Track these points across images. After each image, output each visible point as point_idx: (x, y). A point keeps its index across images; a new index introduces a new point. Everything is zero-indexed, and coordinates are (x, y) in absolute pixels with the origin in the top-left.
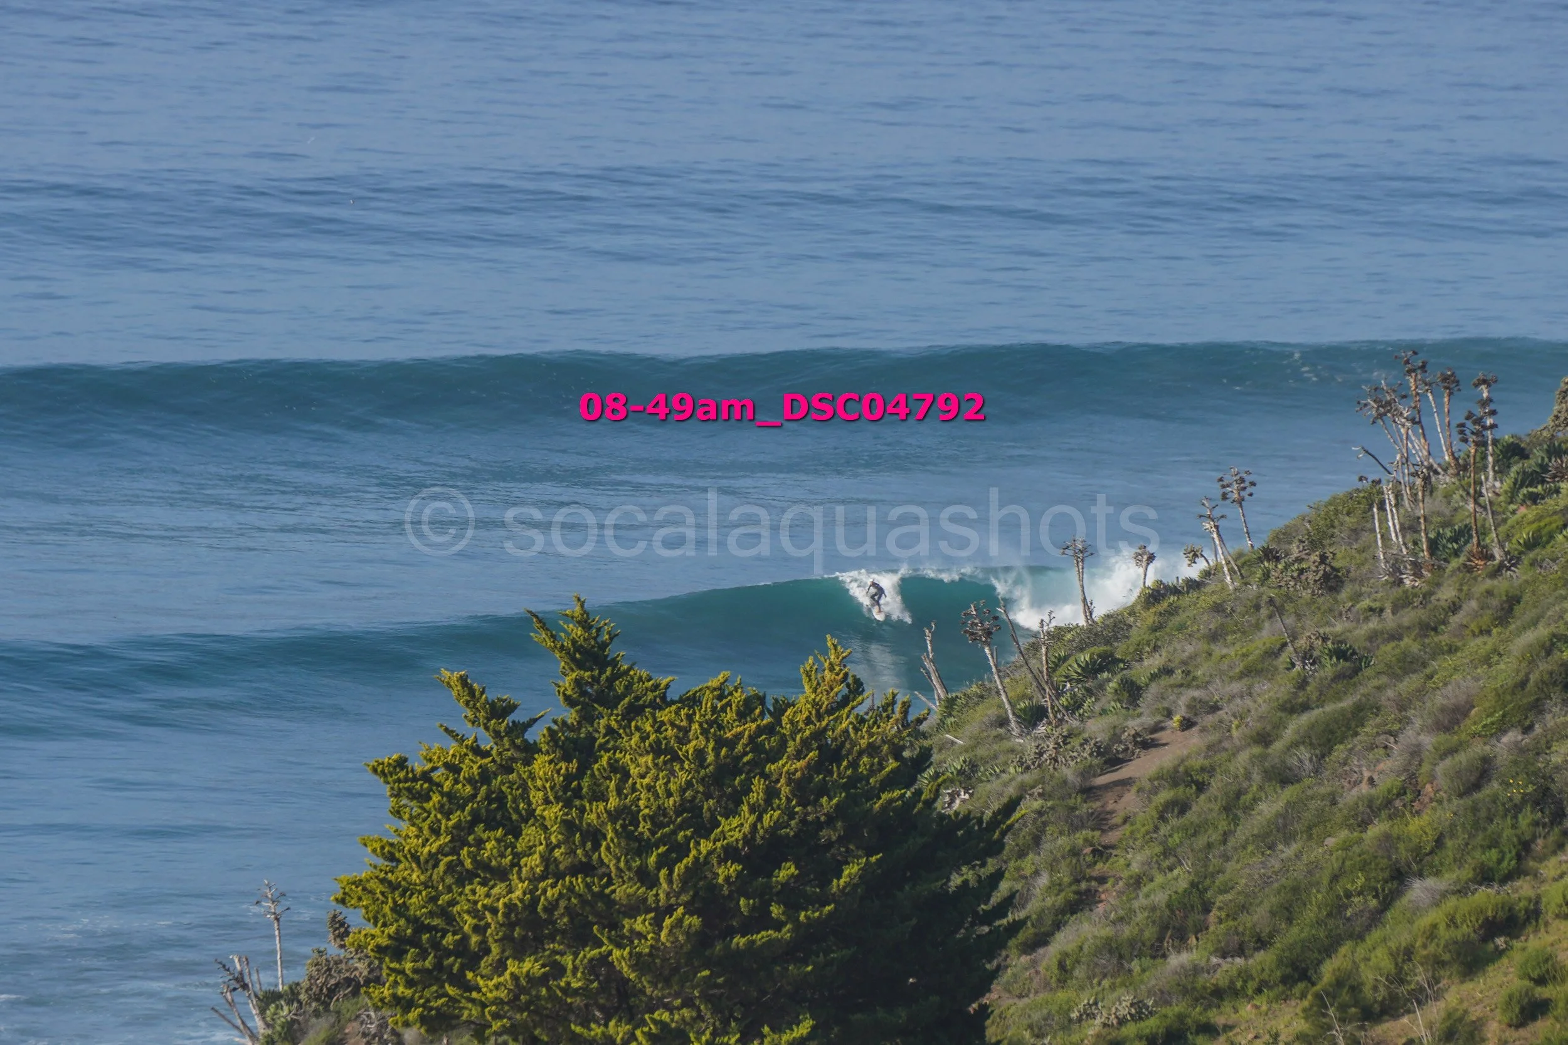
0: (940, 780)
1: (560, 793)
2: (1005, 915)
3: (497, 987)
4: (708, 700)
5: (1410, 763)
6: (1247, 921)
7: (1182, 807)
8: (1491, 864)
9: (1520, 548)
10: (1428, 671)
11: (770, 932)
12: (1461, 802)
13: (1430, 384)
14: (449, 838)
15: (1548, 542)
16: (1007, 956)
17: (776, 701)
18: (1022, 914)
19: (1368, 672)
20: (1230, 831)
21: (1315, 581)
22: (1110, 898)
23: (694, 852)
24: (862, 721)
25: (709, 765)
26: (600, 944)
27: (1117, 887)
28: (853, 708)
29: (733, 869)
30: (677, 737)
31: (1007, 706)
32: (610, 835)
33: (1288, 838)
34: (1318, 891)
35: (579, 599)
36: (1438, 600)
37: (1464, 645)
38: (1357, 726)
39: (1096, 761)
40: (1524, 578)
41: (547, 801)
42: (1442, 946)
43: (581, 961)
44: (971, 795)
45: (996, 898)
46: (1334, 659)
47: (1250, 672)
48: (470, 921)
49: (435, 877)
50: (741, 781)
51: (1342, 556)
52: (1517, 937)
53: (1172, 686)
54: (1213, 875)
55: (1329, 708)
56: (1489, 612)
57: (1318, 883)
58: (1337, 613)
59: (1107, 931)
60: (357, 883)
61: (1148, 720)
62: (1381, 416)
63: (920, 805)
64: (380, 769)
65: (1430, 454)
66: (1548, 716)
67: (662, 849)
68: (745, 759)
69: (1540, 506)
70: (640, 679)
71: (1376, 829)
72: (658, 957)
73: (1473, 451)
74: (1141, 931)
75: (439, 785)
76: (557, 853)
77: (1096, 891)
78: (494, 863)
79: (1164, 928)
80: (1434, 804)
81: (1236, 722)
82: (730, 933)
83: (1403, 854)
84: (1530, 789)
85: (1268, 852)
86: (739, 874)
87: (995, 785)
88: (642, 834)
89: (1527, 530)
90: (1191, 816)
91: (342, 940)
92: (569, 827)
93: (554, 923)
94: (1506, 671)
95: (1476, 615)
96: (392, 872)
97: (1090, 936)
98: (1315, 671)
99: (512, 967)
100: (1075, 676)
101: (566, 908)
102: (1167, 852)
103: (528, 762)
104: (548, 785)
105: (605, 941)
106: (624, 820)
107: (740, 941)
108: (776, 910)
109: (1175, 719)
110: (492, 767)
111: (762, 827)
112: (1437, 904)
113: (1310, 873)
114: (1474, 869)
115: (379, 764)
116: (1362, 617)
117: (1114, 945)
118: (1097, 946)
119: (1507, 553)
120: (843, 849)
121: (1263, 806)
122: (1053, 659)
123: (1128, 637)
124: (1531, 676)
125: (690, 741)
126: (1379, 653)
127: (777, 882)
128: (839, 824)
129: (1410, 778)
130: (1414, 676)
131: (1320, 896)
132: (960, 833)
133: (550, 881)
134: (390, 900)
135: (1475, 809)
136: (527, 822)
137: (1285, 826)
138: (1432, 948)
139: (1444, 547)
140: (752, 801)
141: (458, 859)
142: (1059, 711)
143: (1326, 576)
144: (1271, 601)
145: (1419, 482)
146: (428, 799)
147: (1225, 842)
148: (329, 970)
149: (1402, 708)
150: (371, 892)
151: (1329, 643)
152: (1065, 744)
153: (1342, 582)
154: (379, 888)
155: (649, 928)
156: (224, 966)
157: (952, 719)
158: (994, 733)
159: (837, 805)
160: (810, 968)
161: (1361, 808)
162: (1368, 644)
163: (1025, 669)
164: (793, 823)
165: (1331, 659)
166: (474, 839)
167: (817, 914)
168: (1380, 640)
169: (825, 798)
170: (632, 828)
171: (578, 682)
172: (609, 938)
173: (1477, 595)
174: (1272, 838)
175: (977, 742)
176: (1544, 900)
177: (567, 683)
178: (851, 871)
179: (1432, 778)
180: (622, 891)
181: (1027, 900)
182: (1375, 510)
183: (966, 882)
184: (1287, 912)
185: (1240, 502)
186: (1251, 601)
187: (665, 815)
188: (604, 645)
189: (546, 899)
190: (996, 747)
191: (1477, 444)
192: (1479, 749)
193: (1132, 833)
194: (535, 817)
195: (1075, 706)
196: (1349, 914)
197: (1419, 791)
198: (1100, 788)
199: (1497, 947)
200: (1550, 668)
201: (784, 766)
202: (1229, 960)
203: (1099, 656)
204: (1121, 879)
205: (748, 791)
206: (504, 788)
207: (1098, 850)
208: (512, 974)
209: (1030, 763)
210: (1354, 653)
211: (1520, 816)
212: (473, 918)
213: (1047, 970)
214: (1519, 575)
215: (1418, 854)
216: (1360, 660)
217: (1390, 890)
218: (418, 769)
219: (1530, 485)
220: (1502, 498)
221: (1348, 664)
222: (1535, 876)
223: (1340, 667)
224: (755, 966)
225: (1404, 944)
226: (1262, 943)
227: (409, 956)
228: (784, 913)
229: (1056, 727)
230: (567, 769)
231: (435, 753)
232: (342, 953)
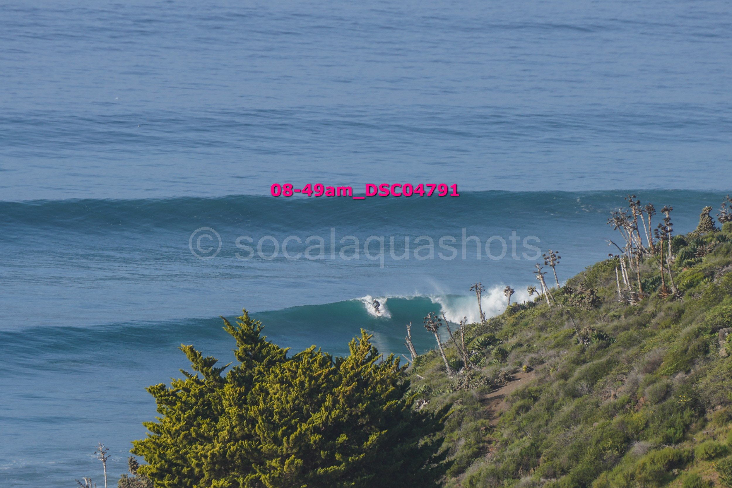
0: (414, 396)
1: (237, 402)
2: (445, 459)
4: (306, 358)
5: (633, 388)
6: (557, 461)
7: (527, 408)
8: (671, 435)
9: (683, 287)
10: (641, 345)
11: (335, 467)
12: (657, 406)
13: (642, 211)
14: (185, 423)
15: (697, 285)
16: (446, 478)
17: (337, 359)
18: (452, 458)
19: (613, 345)
20: (549, 420)
21: (589, 303)
22: (493, 451)
23: (299, 429)
24: (377, 368)
25: (306, 388)
26: (255, 472)
27: (497, 446)
28: (373, 362)
29: (318, 437)
30: (291, 375)
31: (445, 361)
32: (260, 421)
33: (577, 423)
34: (590, 448)
35: (245, 311)
36: (646, 312)
37: (658, 333)
38: (608, 371)
39: (487, 387)
40: (686, 301)
41: (230, 405)
42: (648, 473)
43: (247, 480)
44: (429, 403)
45: (440, 451)
46: (598, 339)
47: (559, 345)
48: (194, 462)
49: (178, 441)
50: (321, 397)
51: (601, 291)
52: (684, 469)
53: (522, 352)
54: (541, 440)
55: (596, 362)
56: (670, 317)
57: (590, 444)
58: (598, 318)
59: (493, 466)
60: (142, 444)
61: (511, 368)
62: (619, 226)
63: (405, 407)
64: (152, 390)
65: (641, 244)
66: (697, 366)
67: (284, 428)
68: (323, 386)
69: (693, 268)
70: (274, 348)
71: (618, 418)
72: (282, 478)
73: (662, 242)
74: (508, 466)
75: (180, 398)
76: (235, 430)
77: (487, 447)
78: (206, 434)
79: (519, 465)
80: (644, 407)
81: (552, 369)
82: (316, 467)
83: (630, 430)
84: (689, 400)
85: (567, 429)
86: (320, 439)
87: (440, 398)
88: (275, 421)
89: (687, 279)
90: (531, 412)
91: (135, 470)
92: (241, 417)
93: (234, 462)
94: (677, 345)
95: (663, 319)
96: (158, 439)
97: (484, 468)
98: (588, 345)
99: (214, 483)
100: (477, 347)
101: (240, 455)
102: (520, 429)
103: (221, 387)
104: (231, 398)
105: (258, 471)
106: (267, 414)
107: (321, 471)
108: (338, 456)
109: (523, 367)
110: (205, 390)
111: (331, 418)
112: (646, 454)
113: (587, 439)
114: (663, 437)
115: (152, 388)
116: (610, 320)
117: (495, 473)
118: (487, 473)
119: (678, 290)
120: (369, 428)
121: (564, 408)
122: (467, 339)
123: (501, 329)
124: (689, 347)
125: (297, 378)
126: (618, 336)
127: (338, 443)
128: (367, 416)
129: (633, 394)
130: (635, 347)
131: (591, 450)
132: (423, 420)
133: (232, 443)
134: (158, 452)
135: (663, 409)
136: (221, 415)
137: (575, 417)
138: (643, 474)
139: (648, 287)
140: (326, 405)
141: (189, 433)
142: (469, 363)
143: (594, 301)
144: (568, 312)
145: (637, 256)
146: (175, 404)
147: (547, 425)
148: (129, 484)
149: (629, 362)
150: (149, 448)
151: (595, 331)
152: (472, 379)
153: (601, 303)
154: (152, 446)
155: (278, 464)
156: (80, 483)
157: (419, 367)
158: (439, 374)
159: (366, 407)
160: (353, 484)
161: (610, 409)
162: (613, 332)
163: (454, 343)
164: (346, 415)
165: (596, 339)
166: (196, 423)
167: (357, 458)
168: (619, 331)
169: (360, 404)
170: (270, 418)
171: (245, 350)
172: (260, 470)
173: (664, 309)
174: (569, 423)
175: (431, 378)
176: (696, 452)
177: (240, 350)
178: (373, 438)
179: (643, 395)
180: (266, 447)
181: (455, 452)
182: (616, 270)
183: (426, 444)
184: (576, 457)
185: (554, 265)
186: (559, 312)
187: (286, 412)
188: (257, 333)
189: (230, 451)
190: (440, 380)
191: (664, 239)
192: (665, 381)
193: (504, 420)
194: (225, 413)
195: (477, 361)
196: (605, 458)
197: (637, 401)
198: (488, 399)
199: (674, 474)
200: (698, 344)
201: (341, 389)
202: (549, 480)
203: (488, 338)
204: (499, 442)
205: (324, 401)
206: (210, 399)
207: (488, 428)
208: (214, 486)
209: (456, 388)
210: (607, 336)
211: (684, 413)
212: (196, 460)
213: (464, 484)
214: (684, 300)
215: (637, 430)
216: (610, 340)
217: (624, 447)
218: (170, 391)
219: (688, 258)
220: (675, 264)
221: (604, 341)
222: (692, 440)
223: (600, 343)
224: (328, 483)
225: (630, 472)
226: (564, 472)
227: (166, 478)
228: (341, 458)
229: (468, 371)
230: (240, 390)
231: (178, 383)
232: (135, 476)
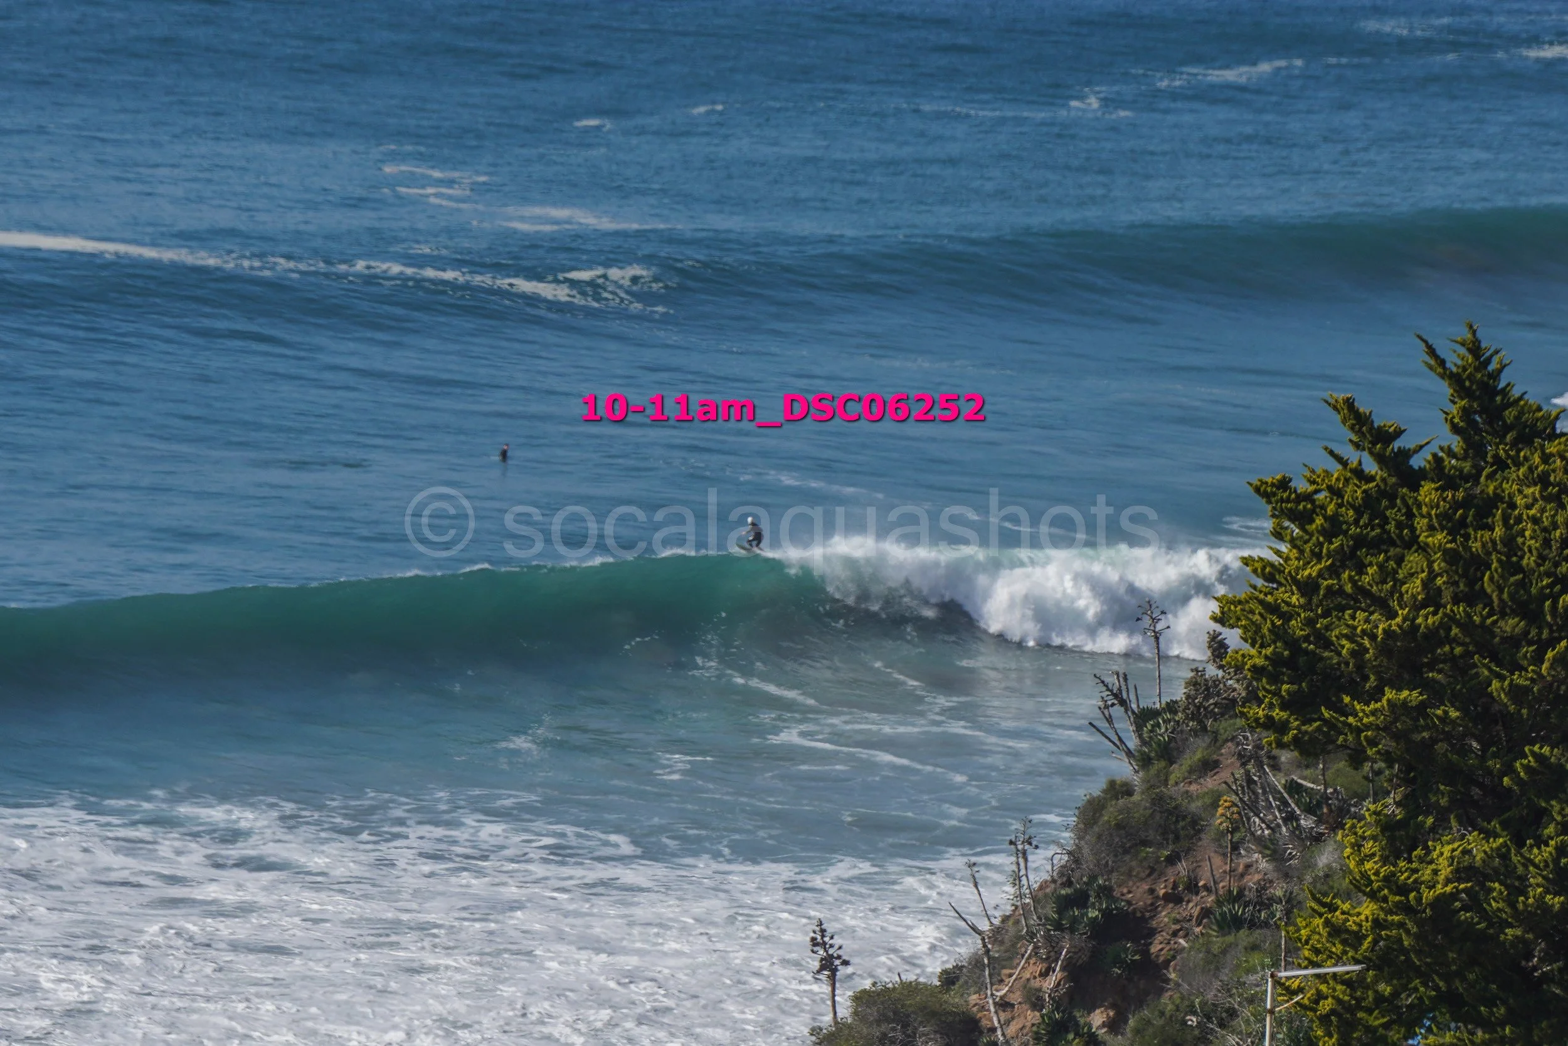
1: (1446, 521)
3: (1373, 713)
14: (1330, 561)
26: (1480, 676)
32: (1494, 565)
35: (1471, 327)
41: (1431, 528)
43: (1461, 692)
48: (1348, 645)
49: (1314, 600)
60: (1237, 603)
64: (1262, 489)
67: (1546, 582)
70: (1530, 407)
72: (1538, 689)
75: (1323, 507)
76: (1439, 581)
78: (1374, 589)
88: (1527, 565)
91: (1220, 658)
92: (1453, 555)
93: (1434, 652)
96: (1271, 594)
99: (1390, 694)
101: (1447, 638)
103: (1414, 488)
104: (1433, 512)
105: (1485, 672)
106: (1509, 550)
110: (1376, 492)
115: (1263, 483)
133: (1431, 609)
134: (1268, 622)
136: (1410, 549)
141: (1339, 583)
146: (1312, 521)
148: (1207, 689)
150: (1250, 613)
154: (1259, 609)
155: (1531, 660)
156: (1103, 682)
166: (1356, 563)
170: (1516, 559)
171: (1466, 411)
172: (1489, 669)
177: (1455, 410)
180: (1504, 623)
188: (1494, 374)
189: (1427, 626)
194: (1418, 544)
206: (1387, 513)
208: (1389, 700)
212: (1352, 642)
218: (1301, 490)
227: (1286, 678)
230: (1453, 496)
231: (1319, 477)
232: (1220, 673)
